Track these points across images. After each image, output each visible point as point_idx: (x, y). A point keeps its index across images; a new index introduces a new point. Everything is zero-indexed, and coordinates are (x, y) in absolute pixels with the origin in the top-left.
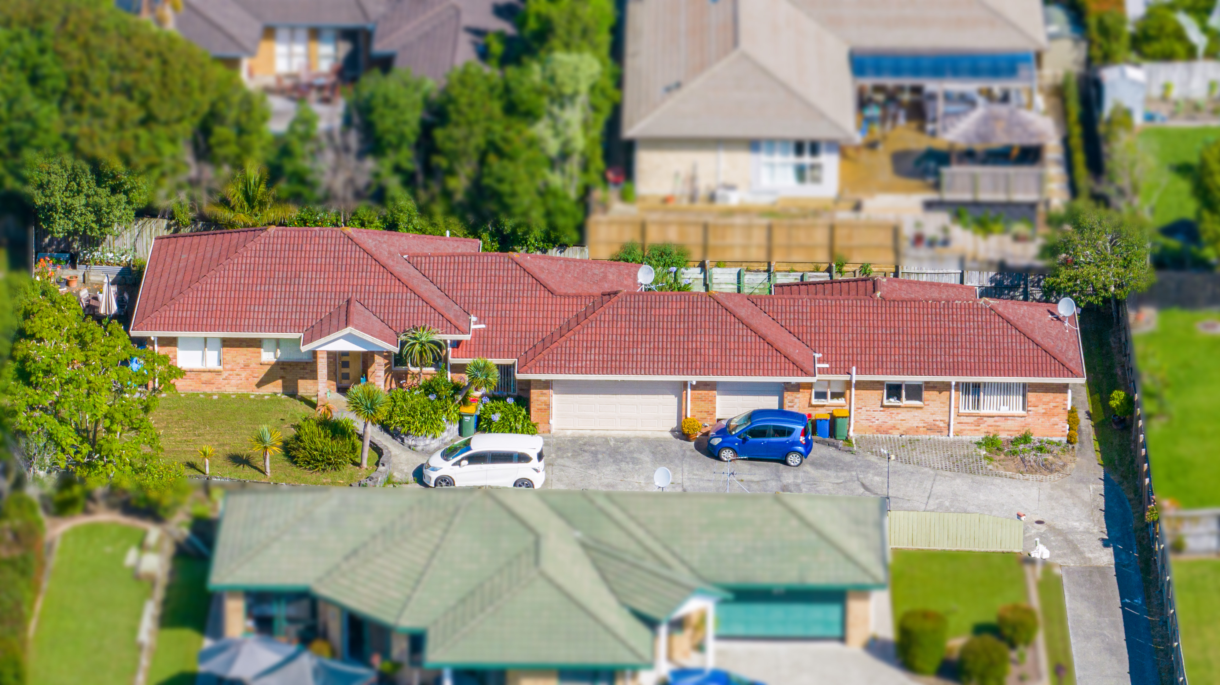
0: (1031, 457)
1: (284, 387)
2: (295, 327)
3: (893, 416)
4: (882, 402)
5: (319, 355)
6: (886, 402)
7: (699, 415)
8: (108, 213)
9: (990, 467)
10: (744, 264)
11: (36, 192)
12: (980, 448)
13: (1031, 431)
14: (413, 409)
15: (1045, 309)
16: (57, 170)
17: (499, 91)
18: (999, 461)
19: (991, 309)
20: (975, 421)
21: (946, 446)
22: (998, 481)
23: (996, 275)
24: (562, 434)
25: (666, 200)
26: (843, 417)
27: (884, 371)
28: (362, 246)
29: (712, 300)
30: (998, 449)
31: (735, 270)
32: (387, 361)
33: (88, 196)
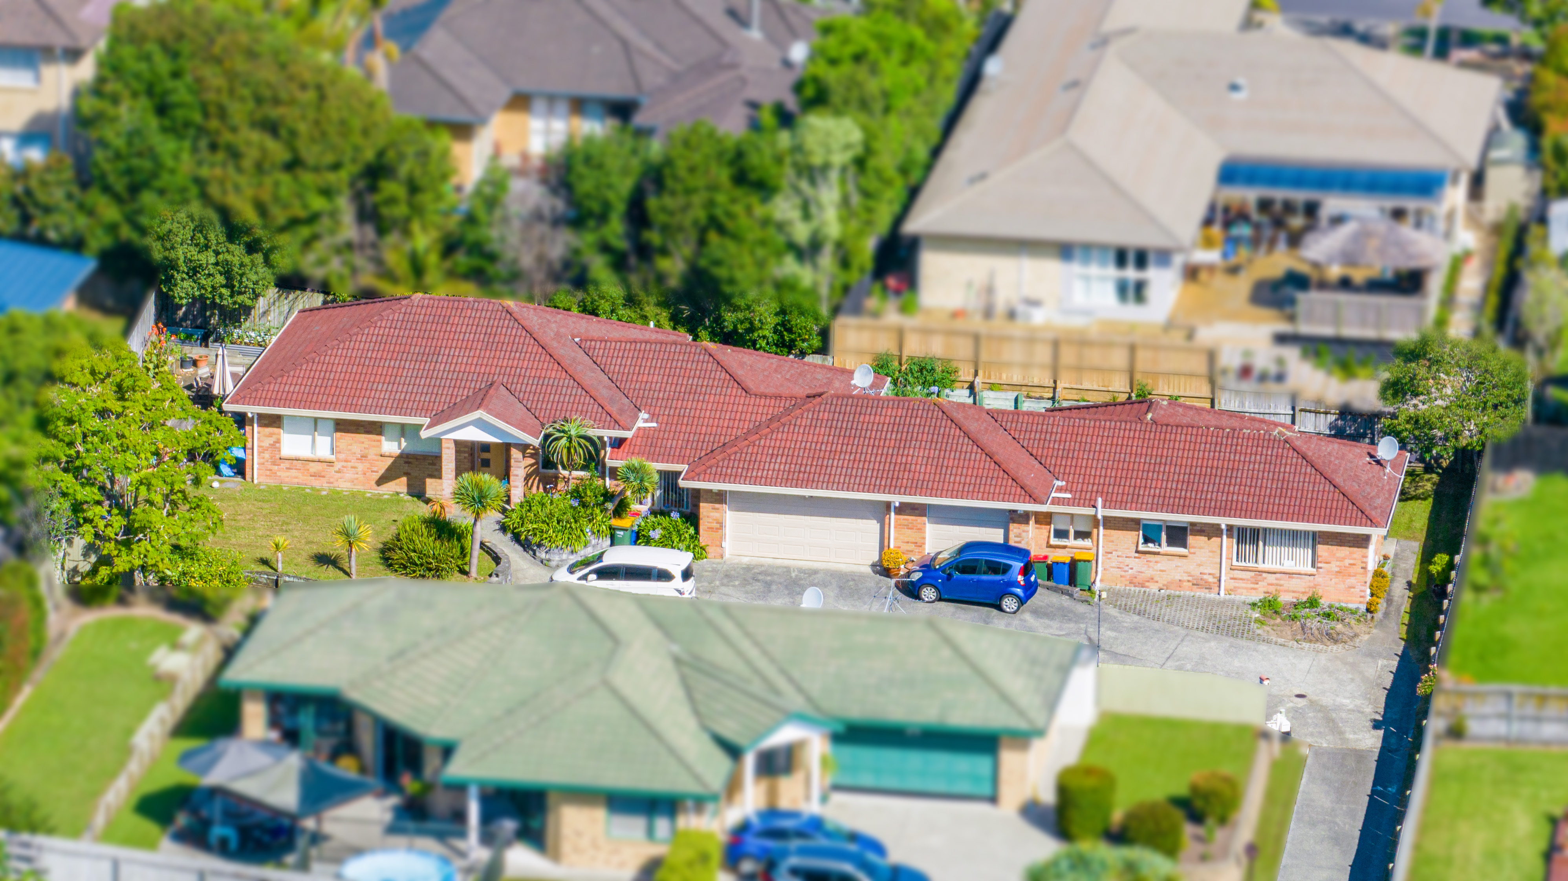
0: (1314, 624)
1: (409, 486)
2: (421, 411)
3: (1151, 564)
4: (1137, 546)
5: (444, 445)
6: (1141, 548)
7: (905, 547)
8: (242, 275)
9: (1259, 632)
10: (1024, 388)
11: (154, 244)
12: (1254, 610)
13: (1320, 592)
14: (551, 515)
15: (1365, 451)
16: (182, 218)
17: (729, 156)
18: (1273, 625)
19: (1286, 441)
20: (1252, 577)
21: (1211, 603)
22: (1263, 647)
23: (1336, 420)
24: (736, 560)
25: (956, 314)
26: (1085, 561)
27: (1139, 506)
28: (521, 322)
29: (936, 408)
30: (1276, 612)
31: (1012, 395)
32: (533, 461)
33: (217, 253)
